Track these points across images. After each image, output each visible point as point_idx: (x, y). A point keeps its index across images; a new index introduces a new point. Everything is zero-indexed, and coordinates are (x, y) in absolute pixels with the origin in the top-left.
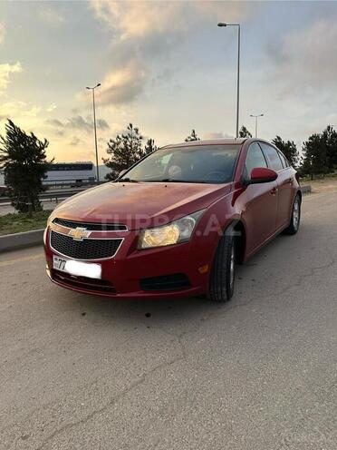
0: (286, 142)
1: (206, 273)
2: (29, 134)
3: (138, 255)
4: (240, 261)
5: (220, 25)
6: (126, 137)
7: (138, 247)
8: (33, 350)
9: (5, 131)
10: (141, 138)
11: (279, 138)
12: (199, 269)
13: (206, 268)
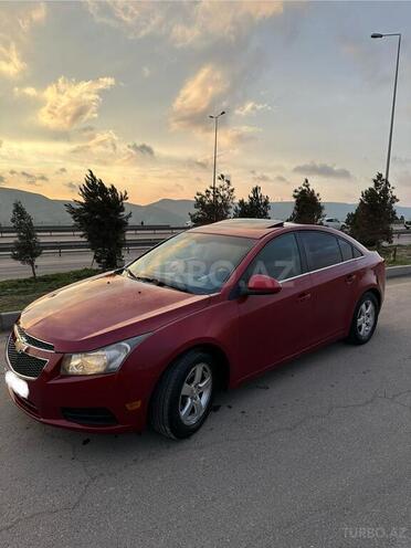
1: (136, 410)
2: (108, 186)
3: (59, 381)
5: (374, 36)
7: (62, 372)
10: (232, 190)
12: (127, 406)
13: (138, 404)
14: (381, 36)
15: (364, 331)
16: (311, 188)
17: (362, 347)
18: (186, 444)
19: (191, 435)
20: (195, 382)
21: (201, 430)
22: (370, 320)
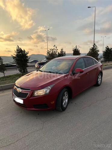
0: (110, 48)
1: (53, 104)
2: (23, 50)
3: (33, 98)
4: (70, 98)
5: (89, 7)
6: (53, 49)
7: (33, 96)
8: (4, 123)
9: (16, 49)
10: (57, 50)
11: (108, 47)
12: (51, 103)
13: (53, 102)
14: (90, 7)
15: (99, 82)
16: (77, 48)
17: (99, 87)
18: (64, 112)
19: (65, 110)
20: (65, 96)
21: (67, 108)
22: (100, 80)
